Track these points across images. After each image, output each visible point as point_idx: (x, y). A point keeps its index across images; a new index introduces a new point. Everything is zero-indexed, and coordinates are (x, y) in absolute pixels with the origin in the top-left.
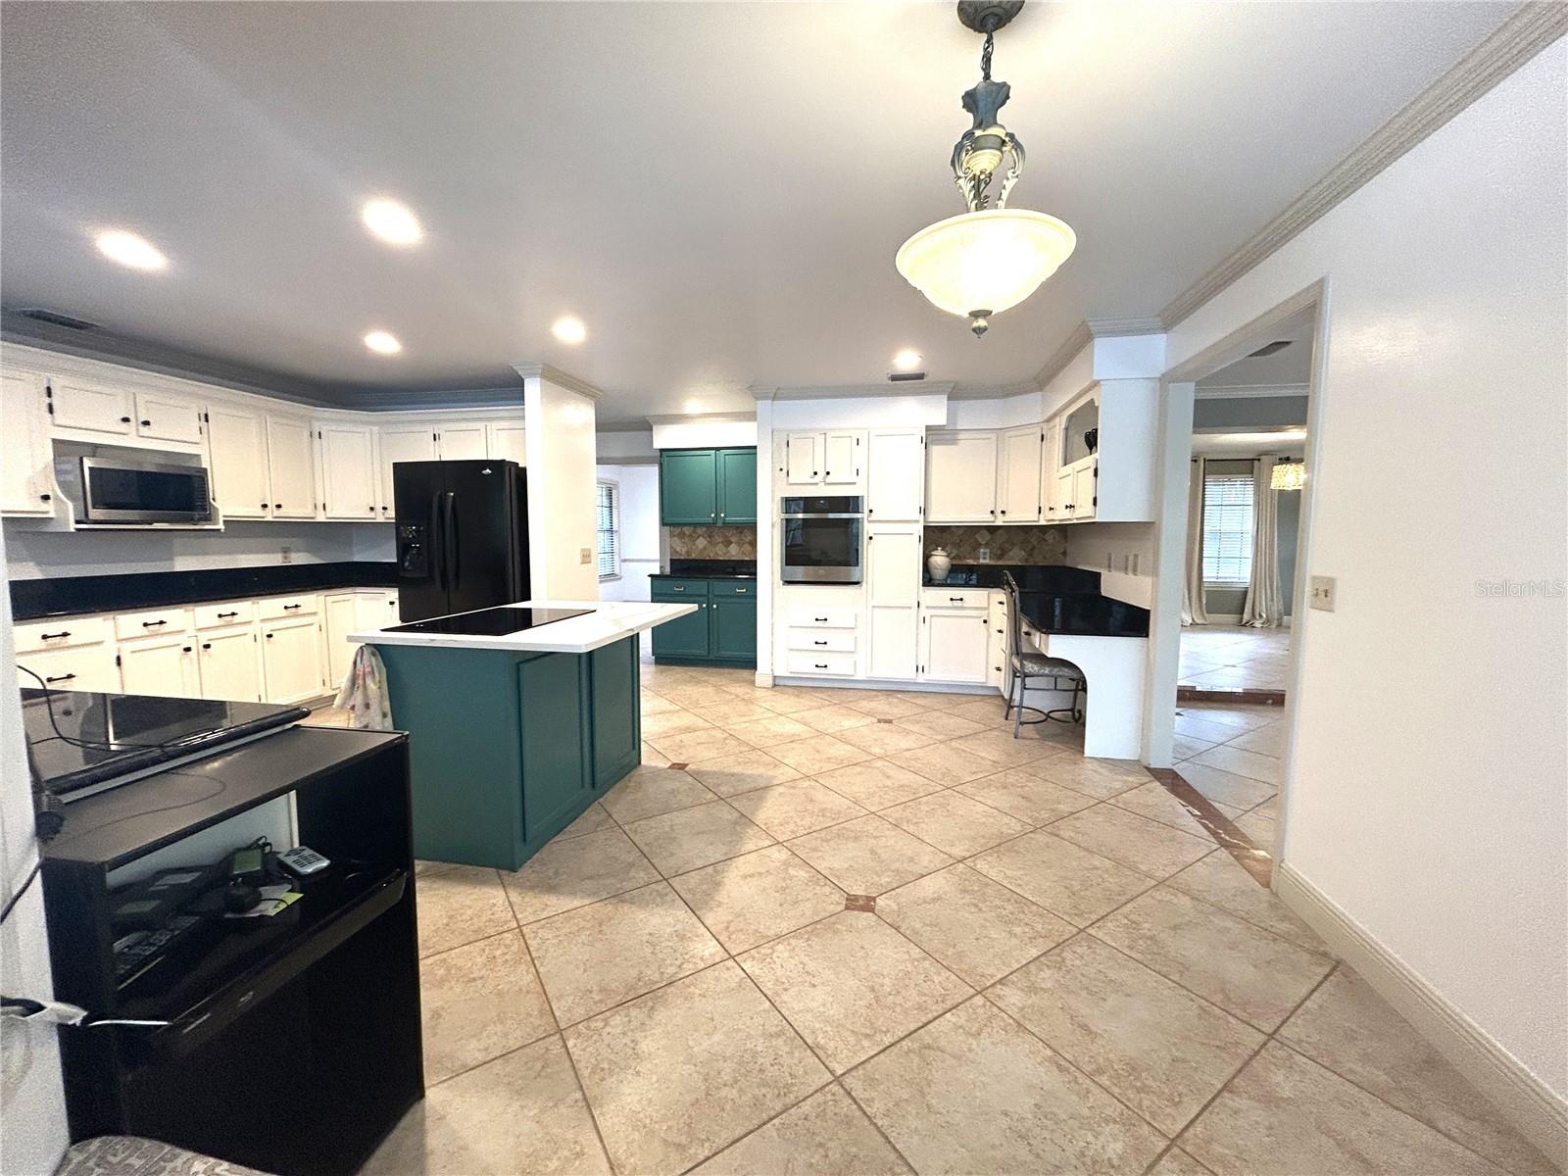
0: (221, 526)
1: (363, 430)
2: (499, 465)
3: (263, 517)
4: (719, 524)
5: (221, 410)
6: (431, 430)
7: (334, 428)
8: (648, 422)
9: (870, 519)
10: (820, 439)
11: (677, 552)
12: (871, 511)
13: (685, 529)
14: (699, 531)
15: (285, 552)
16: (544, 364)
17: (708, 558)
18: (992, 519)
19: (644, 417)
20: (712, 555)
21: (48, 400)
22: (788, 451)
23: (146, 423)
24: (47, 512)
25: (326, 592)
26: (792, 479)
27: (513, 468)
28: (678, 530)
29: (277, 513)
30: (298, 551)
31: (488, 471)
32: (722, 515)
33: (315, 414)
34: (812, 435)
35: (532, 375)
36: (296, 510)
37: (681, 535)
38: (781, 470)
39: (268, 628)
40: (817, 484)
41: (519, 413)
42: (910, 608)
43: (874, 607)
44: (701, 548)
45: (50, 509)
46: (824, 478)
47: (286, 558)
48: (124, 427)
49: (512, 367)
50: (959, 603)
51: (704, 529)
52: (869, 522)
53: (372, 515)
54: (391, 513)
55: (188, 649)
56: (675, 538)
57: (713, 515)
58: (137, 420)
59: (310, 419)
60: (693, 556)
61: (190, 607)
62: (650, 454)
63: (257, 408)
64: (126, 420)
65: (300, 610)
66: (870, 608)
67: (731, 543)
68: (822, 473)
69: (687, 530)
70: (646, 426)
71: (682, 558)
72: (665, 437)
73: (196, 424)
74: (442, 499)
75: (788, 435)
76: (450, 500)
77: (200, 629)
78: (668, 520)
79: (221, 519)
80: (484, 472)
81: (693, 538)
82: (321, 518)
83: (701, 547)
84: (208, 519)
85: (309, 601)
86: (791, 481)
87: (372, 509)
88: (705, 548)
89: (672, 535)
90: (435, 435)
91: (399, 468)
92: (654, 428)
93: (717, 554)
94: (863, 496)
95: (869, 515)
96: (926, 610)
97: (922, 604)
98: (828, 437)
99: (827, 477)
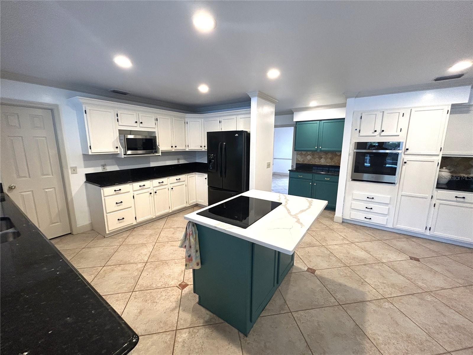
0: (160, 154)
1: (198, 120)
2: (241, 133)
3: (172, 150)
4: (318, 151)
5: (161, 117)
6: (219, 119)
7: (191, 120)
8: (292, 111)
9: (406, 153)
10: (380, 115)
11: (299, 161)
12: (407, 149)
14: (309, 153)
15: (178, 160)
16: (259, 91)
17: (311, 164)
19: (291, 109)
20: (313, 162)
21: (117, 118)
22: (361, 121)
23: (141, 123)
24: (118, 152)
25: (187, 174)
26: (361, 134)
27: (245, 133)
28: (300, 152)
29: (175, 149)
30: (182, 159)
31: (237, 135)
32: (320, 147)
33: (186, 116)
34: (376, 113)
35: (254, 96)
36: (180, 148)
37: (301, 154)
38: (356, 130)
39: (172, 186)
40: (376, 136)
41: (248, 112)
42: (426, 198)
43: (402, 195)
44: (309, 159)
45: (118, 151)
46: (380, 133)
47: (178, 162)
48: (135, 125)
49: (247, 94)
50: (462, 200)
51: (311, 152)
52: (405, 154)
53: (201, 148)
54: (206, 148)
55: (151, 193)
56: (298, 155)
57: (316, 147)
58: (139, 122)
59: (184, 118)
60: (305, 162)
61: (151, 180)
62: (292, 123)
63: (171, 115)
64: (136, 122)
65: (180, 180)
66: (400, 196)
67: (322, 158)
68: (379, 131)
69: (304, 153)
70: (291, 113)
71: (301, 163)
72: (299, 117)
73: (154, 122)
74: (222, 145)
75: (362, 114)
76: (224, 146)
77: (154, 187)
78: (297, 149)
79: (160, 151)
80: (235, 135)
81: (306, 155)
82: (187, 150)
84: (156, 152)
85: (183, 177)
87: (201, 146)
88: (310, 159)
89: (297, 154)
90: (220, 121)
91: (208, 133)
92: (294, 113)
93: (315, 162)
94: (403, 142)
95: (406, 152)
96: (437, 201)
97: (434, 197)
98: (385, 113)
99: (382, 133)
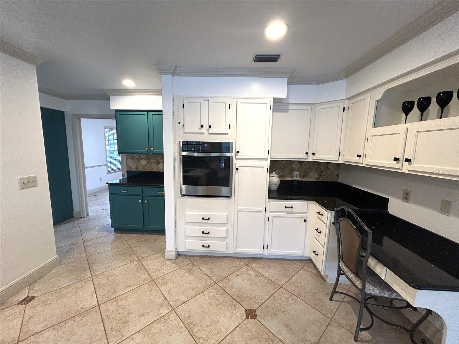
4: (151, 153)
8: (107, 94)
9: (237, 157)
10: (204, 104)
11: (130, 167)
12: (238, 152)
13: (135, 155)
14: (142, 156)
17: (147, 171)
18: (306, 157)
19: (105, 91)
20: (149, 169)
22: (183, 110)
26: (187, 130)
32: (152, 149)
34: (199, 101)
37: (133, 158)
38: (179, 123)
40: (203, 133)
42: (261, 212)
43: (238, 211)
46: (208, 130)
50: (290, 210)
51: (145, 155)
52: (236, 159)
56: (129, 159)
57: (147, 149)
60: (139, 169)
62: (110, 113)
66: (236, 212)
68: (206, 127)
70: (106, 97)
71: (133, 170)
75: (183, 100)
78: (121, 151)
81: (139, 160)
83: (143, 164)
86: (185, 131)
88: (145, 165)
89: (127, 158)
92: (110, 97)
93: (152, 168)
94: (232, 143)
95: (237, 155)
96: (270, 213)
97: (268, 210)
98: (211, 103)
99: (210, 129)
